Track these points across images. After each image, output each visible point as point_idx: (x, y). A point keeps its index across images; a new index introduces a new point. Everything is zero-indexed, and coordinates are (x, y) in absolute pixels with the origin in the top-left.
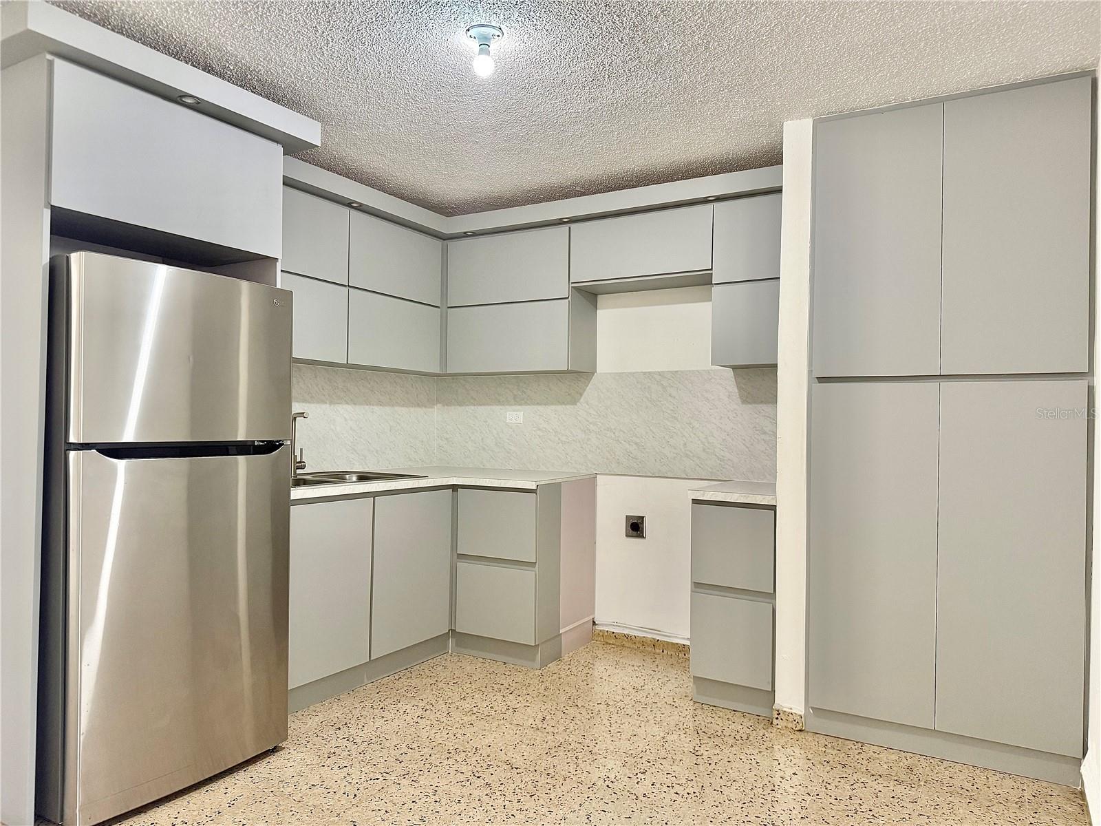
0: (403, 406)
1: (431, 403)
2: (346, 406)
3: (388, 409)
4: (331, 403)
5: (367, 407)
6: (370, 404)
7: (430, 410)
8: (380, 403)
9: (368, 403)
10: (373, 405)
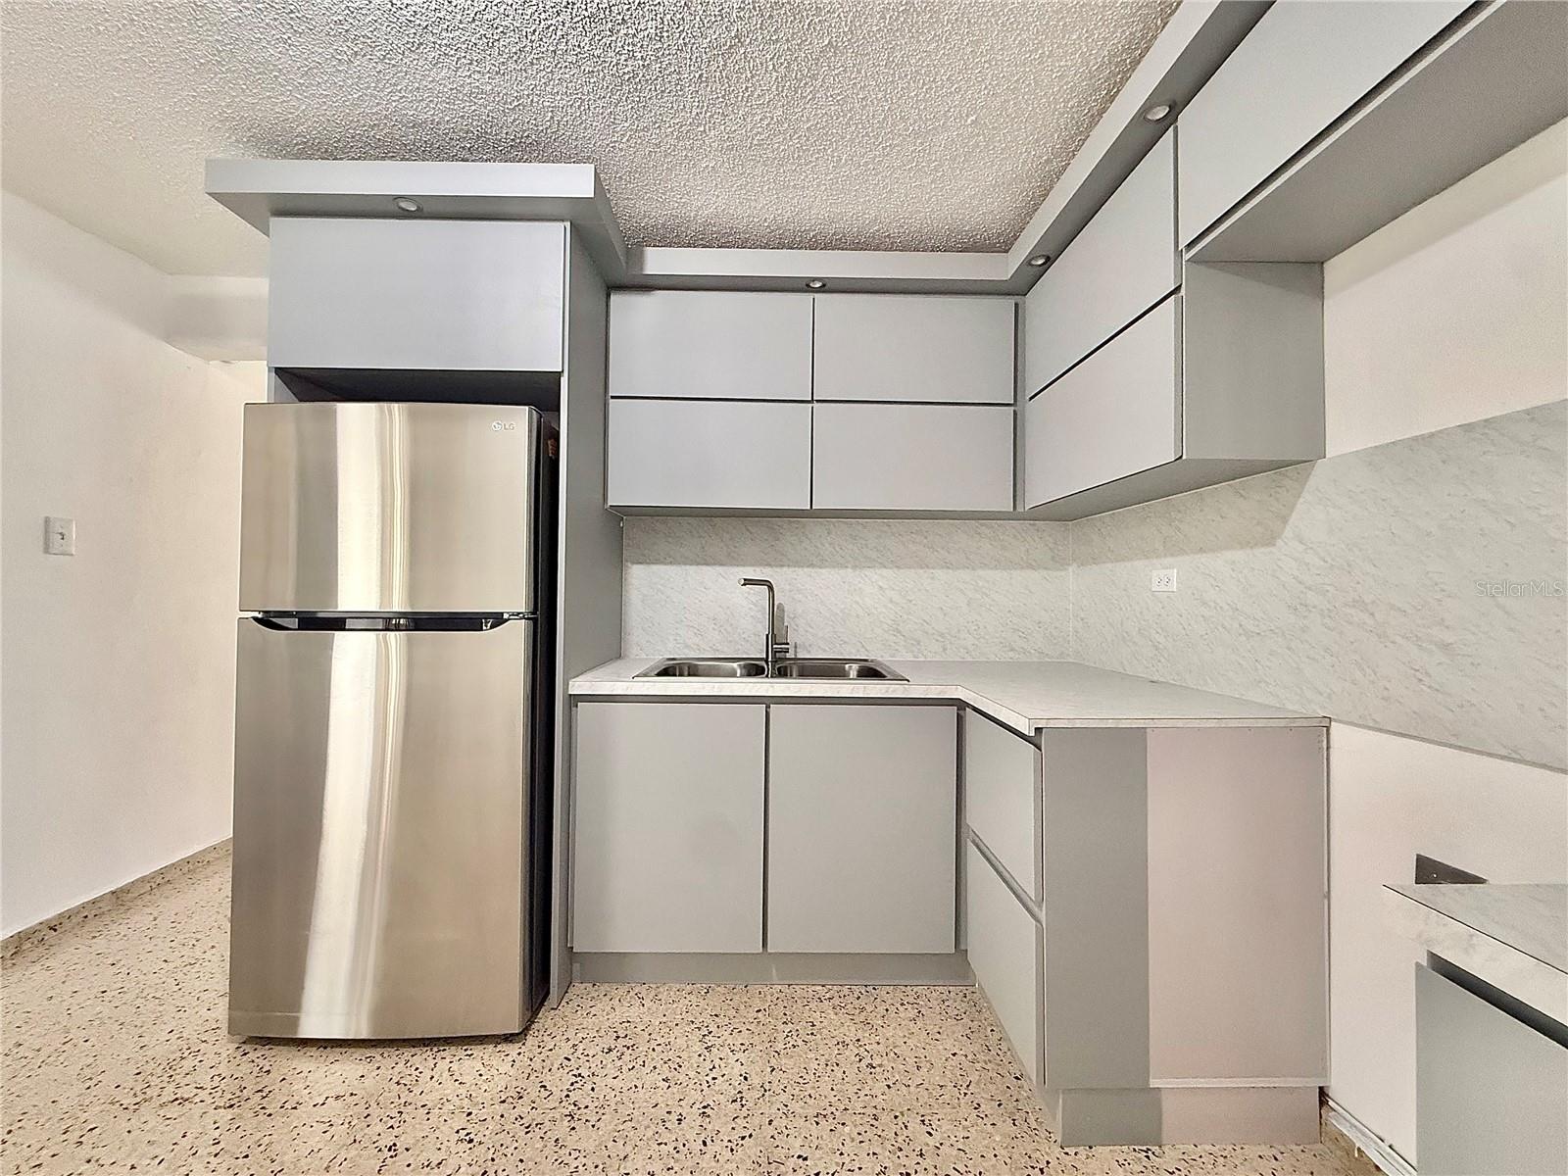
0: (996, 568)
1: (1059, 562)
2: (884, 572)
3: (965, 575)
4: (854, 567)
5: (922, 571)
6: (928, 567)
7: (1059, 573)
8: (947, 566)
9: (923, 565)
10: (933, 568)
